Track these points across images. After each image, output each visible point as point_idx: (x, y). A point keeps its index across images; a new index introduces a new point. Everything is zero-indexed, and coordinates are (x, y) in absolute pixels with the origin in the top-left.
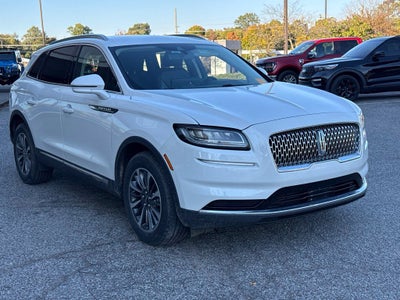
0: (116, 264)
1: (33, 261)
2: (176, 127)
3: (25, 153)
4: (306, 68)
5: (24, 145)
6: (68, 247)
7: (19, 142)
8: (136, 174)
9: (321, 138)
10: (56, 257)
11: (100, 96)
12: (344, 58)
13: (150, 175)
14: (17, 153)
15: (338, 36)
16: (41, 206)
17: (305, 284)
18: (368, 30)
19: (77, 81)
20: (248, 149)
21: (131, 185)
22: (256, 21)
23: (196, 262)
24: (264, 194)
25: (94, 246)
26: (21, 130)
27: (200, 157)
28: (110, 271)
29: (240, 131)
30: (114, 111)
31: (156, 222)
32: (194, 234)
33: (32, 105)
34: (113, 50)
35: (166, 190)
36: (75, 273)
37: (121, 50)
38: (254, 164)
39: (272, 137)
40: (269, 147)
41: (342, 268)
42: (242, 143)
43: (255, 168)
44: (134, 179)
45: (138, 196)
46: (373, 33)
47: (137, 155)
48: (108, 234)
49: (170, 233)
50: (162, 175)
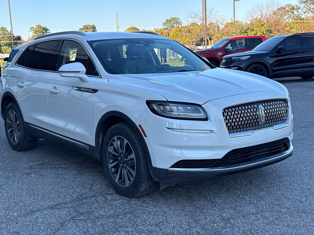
0: (102, 212)
1: (33, 212)
2: (149, 103)
3: (15, 126)
4: (225, 59)
5: (14, 120)
6: (60, 200)
7: (9, 117)
8: (114, 141)
9: (262, 111)
10: (52, 208)
11: (82, 79)
12: (254, 51)
13: (126, 141)
14: (8, 126)
15: (245, 35)
16: (31, 167)
17: (255, 225)
18: (268, 31)
19: (64, 68)
20: (206, 119)
21: (109, 149)
22: (179, 23)
23: (164, 209)
24: (219, 154)
25: (81, 199)
26: (11, 108)
27: (168, 127)
28: (98, 218)
29: (200, 106)
30: (95, 91)
31: (131, 179)
32: (162, 187)
33: (22, 87)
34: (91, 43)
35: (140, 153)
36: (69, 220)
37: (97, 43)
38: (211, 131)
39: (224, 110)
40: (223, 118)
41: (281, 212)
42: (202, 115)
43: (213, 134)
44: (112, 145)
45: (115, 158)
46: (271, 32)
47: (115, 126)
48: (90, 189)
49: (144, 187)
50: (136, 141)
